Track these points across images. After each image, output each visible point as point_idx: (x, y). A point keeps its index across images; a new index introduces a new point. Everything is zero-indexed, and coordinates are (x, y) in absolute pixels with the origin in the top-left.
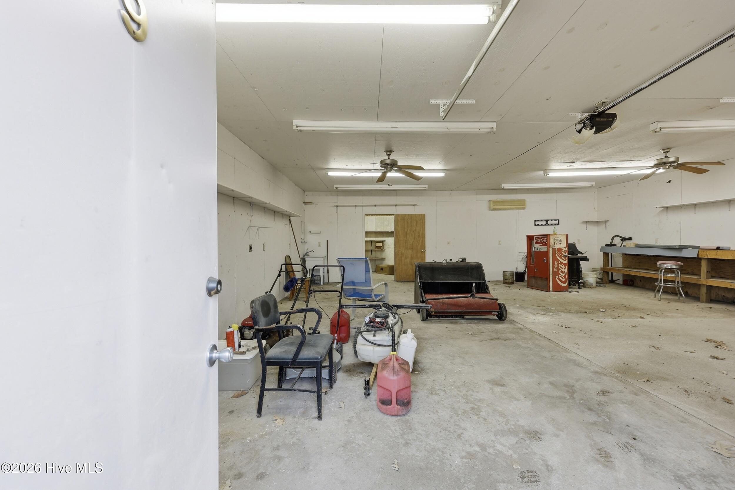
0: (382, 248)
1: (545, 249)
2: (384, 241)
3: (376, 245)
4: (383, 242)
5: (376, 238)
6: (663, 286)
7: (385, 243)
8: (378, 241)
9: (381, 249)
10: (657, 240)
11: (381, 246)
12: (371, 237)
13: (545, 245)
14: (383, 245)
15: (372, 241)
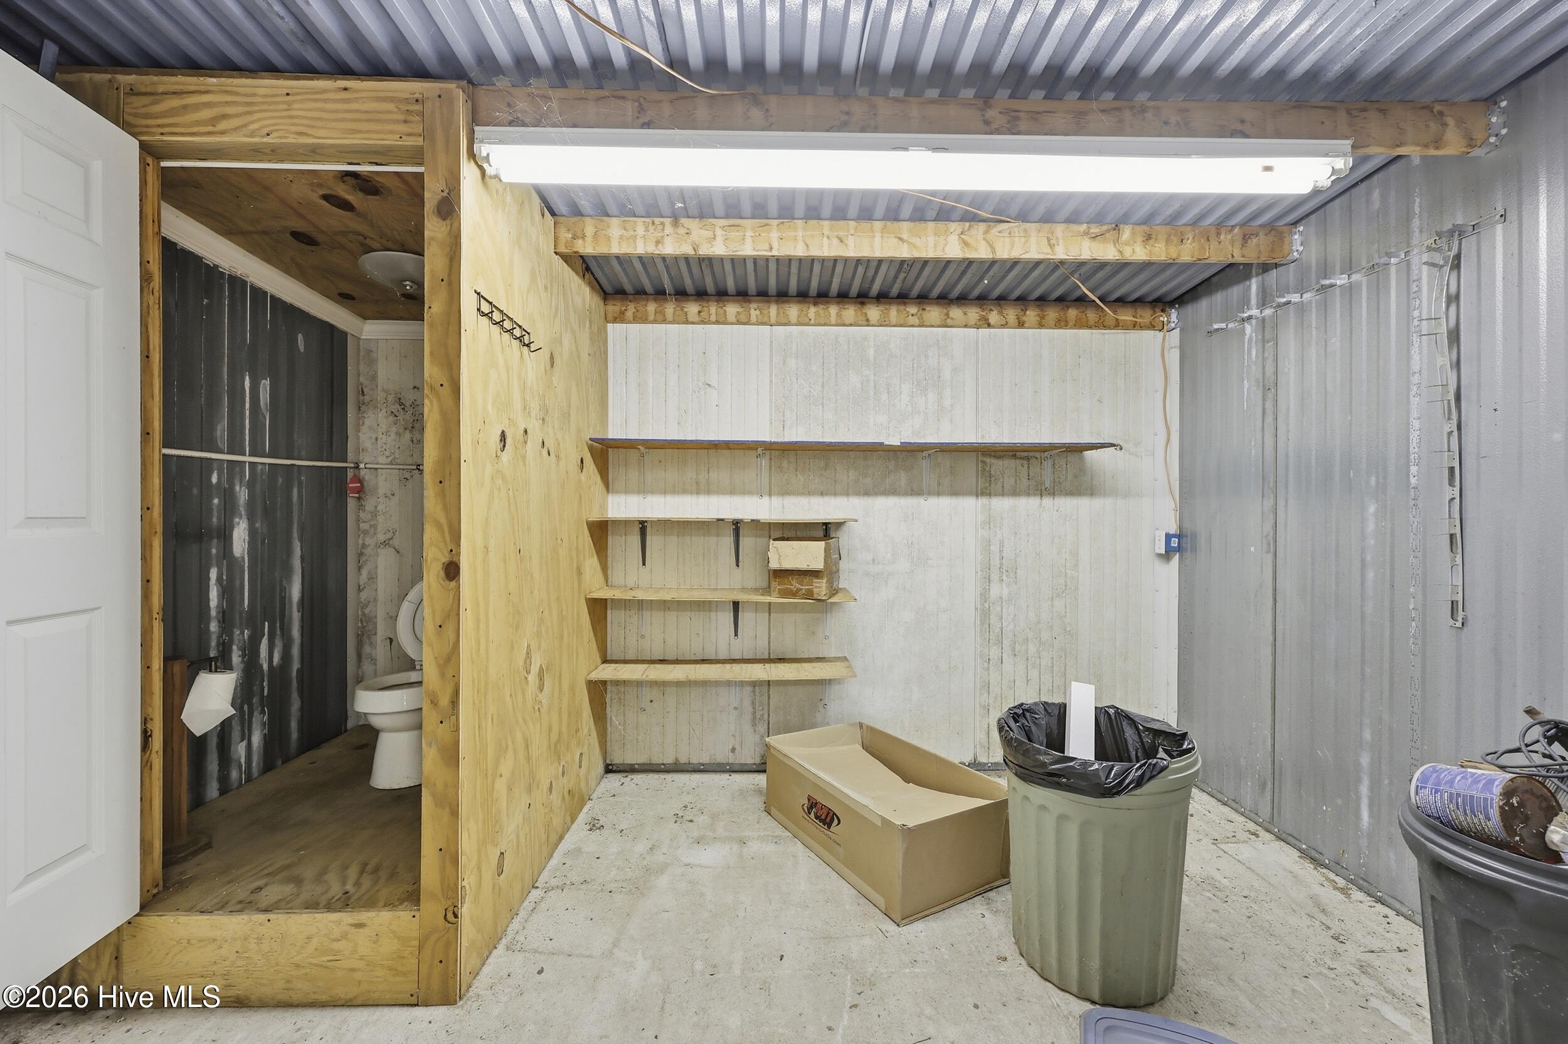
0: (821, 587)
2: (839, 525)
3: (774, 565)
4: (826, 531)
5: (776, 501)
7: (844, 538)
8: (783, 526)
9: (809, 595)
11: (816, 574)
12: (732, 491)
14: (833, 559)
15: (737, 525)
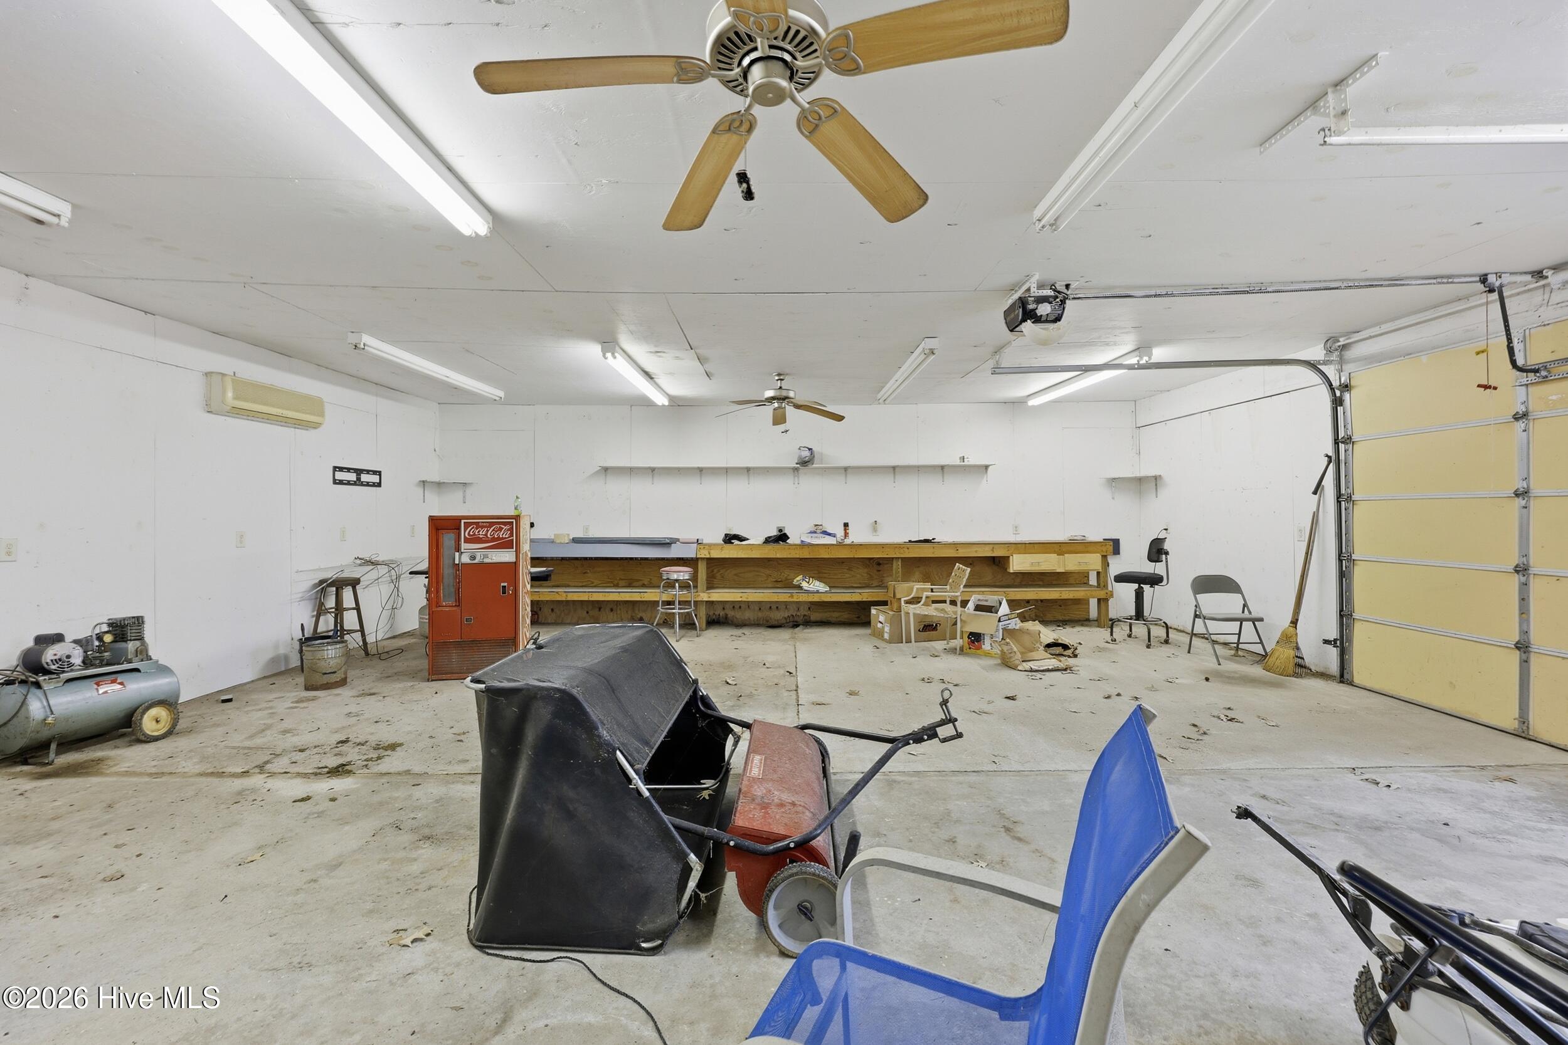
1: (505, 556)
6: (679, 613)
10: (586, 529)
13: (506, 545)
